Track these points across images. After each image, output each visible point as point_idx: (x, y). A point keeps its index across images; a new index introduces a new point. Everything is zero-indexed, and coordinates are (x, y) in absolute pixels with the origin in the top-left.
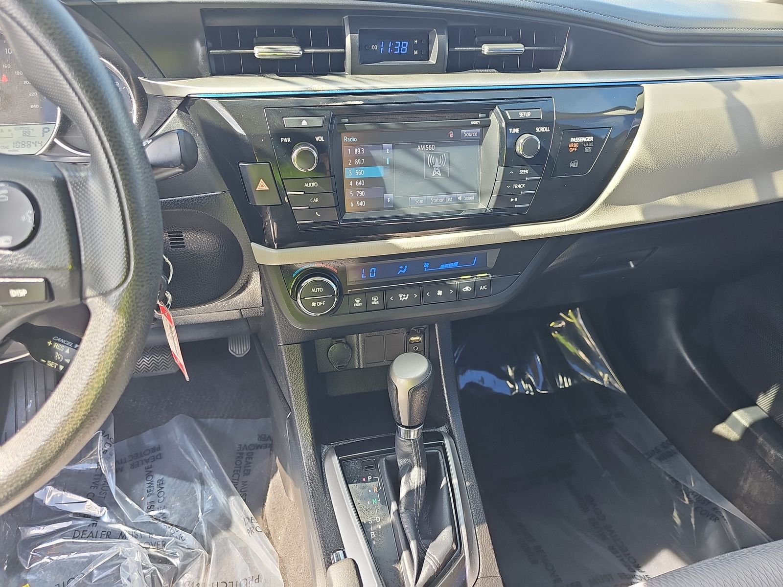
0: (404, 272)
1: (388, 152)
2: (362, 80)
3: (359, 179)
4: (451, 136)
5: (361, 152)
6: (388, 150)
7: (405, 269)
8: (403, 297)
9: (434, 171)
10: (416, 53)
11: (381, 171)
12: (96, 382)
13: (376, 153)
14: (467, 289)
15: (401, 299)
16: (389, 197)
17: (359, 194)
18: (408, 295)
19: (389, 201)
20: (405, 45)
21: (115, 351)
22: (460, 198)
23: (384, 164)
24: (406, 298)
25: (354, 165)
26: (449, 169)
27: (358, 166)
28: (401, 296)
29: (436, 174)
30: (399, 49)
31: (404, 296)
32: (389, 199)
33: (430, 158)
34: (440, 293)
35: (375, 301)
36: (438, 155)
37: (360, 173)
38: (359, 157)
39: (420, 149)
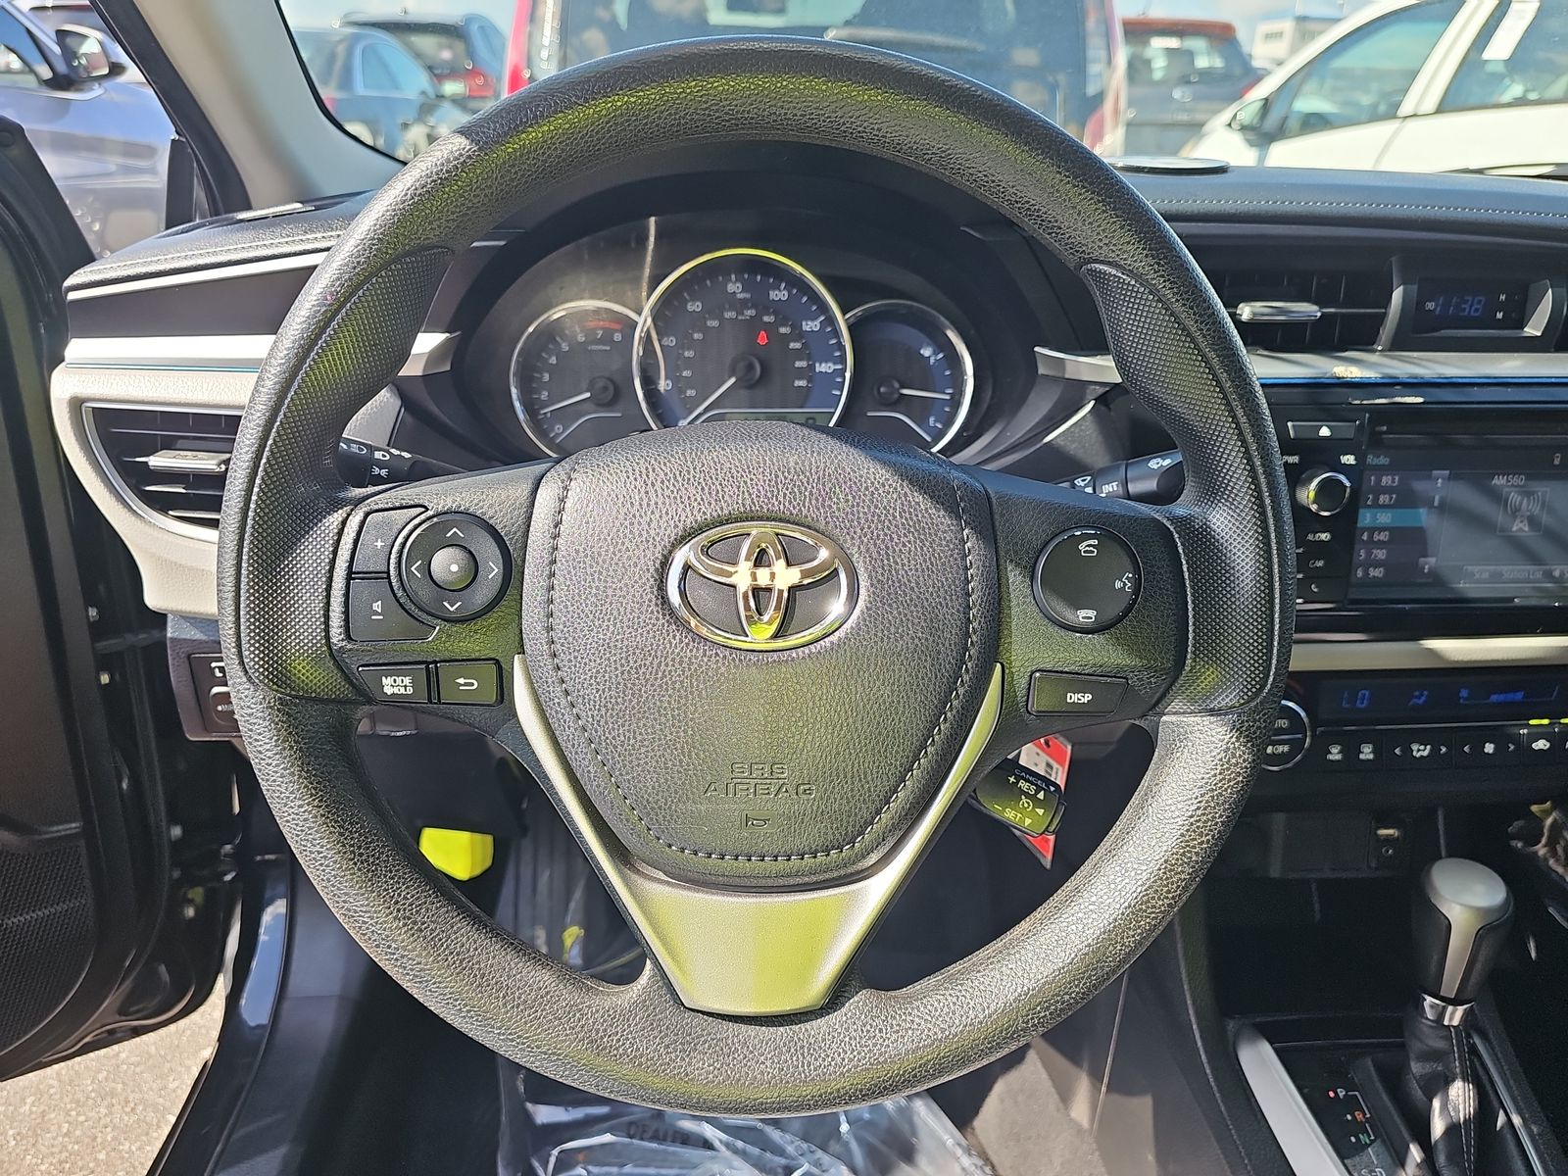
0: (1421, 701)
1: (1439, 485)
2: (1415, 361)
3: (1381, 529)
4: (1557, 462)
5: (1393, 481)
6: (1440, 481)
7: (1423, 698)
8: (1419, 750)
9: (1518, 521)
10: (1500, 315)
11: (1424, 517)
12: (1195, 853)
13: (1420, 486)
14: (1541, 744)
15: (1414, 753)
16: (1429, 563)
17: (1376, 556)
18: (1428, 747)
19: (1426, 571)
20: (1479, 302)
21: (1230, 805)
22: (1557, 574)
23: (1429, 504)
24: (1425, 753)
25: (1376, 505)
26: (1545, 519)
27: (1384, 506)
28: (1415, 747)
29: (1520, 527)
30: (1467, 310)
31: (1422, 747)
32: (1427, 567)
33: (1515, 498)
34: (1489, 748)
35: (1367, 753)
36: (1529, 494)
37: (1384, 518)
38: (1388, 490)
39: (1499, 481)
